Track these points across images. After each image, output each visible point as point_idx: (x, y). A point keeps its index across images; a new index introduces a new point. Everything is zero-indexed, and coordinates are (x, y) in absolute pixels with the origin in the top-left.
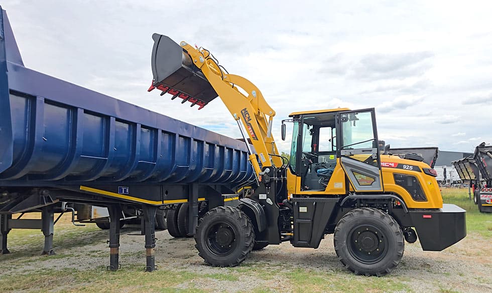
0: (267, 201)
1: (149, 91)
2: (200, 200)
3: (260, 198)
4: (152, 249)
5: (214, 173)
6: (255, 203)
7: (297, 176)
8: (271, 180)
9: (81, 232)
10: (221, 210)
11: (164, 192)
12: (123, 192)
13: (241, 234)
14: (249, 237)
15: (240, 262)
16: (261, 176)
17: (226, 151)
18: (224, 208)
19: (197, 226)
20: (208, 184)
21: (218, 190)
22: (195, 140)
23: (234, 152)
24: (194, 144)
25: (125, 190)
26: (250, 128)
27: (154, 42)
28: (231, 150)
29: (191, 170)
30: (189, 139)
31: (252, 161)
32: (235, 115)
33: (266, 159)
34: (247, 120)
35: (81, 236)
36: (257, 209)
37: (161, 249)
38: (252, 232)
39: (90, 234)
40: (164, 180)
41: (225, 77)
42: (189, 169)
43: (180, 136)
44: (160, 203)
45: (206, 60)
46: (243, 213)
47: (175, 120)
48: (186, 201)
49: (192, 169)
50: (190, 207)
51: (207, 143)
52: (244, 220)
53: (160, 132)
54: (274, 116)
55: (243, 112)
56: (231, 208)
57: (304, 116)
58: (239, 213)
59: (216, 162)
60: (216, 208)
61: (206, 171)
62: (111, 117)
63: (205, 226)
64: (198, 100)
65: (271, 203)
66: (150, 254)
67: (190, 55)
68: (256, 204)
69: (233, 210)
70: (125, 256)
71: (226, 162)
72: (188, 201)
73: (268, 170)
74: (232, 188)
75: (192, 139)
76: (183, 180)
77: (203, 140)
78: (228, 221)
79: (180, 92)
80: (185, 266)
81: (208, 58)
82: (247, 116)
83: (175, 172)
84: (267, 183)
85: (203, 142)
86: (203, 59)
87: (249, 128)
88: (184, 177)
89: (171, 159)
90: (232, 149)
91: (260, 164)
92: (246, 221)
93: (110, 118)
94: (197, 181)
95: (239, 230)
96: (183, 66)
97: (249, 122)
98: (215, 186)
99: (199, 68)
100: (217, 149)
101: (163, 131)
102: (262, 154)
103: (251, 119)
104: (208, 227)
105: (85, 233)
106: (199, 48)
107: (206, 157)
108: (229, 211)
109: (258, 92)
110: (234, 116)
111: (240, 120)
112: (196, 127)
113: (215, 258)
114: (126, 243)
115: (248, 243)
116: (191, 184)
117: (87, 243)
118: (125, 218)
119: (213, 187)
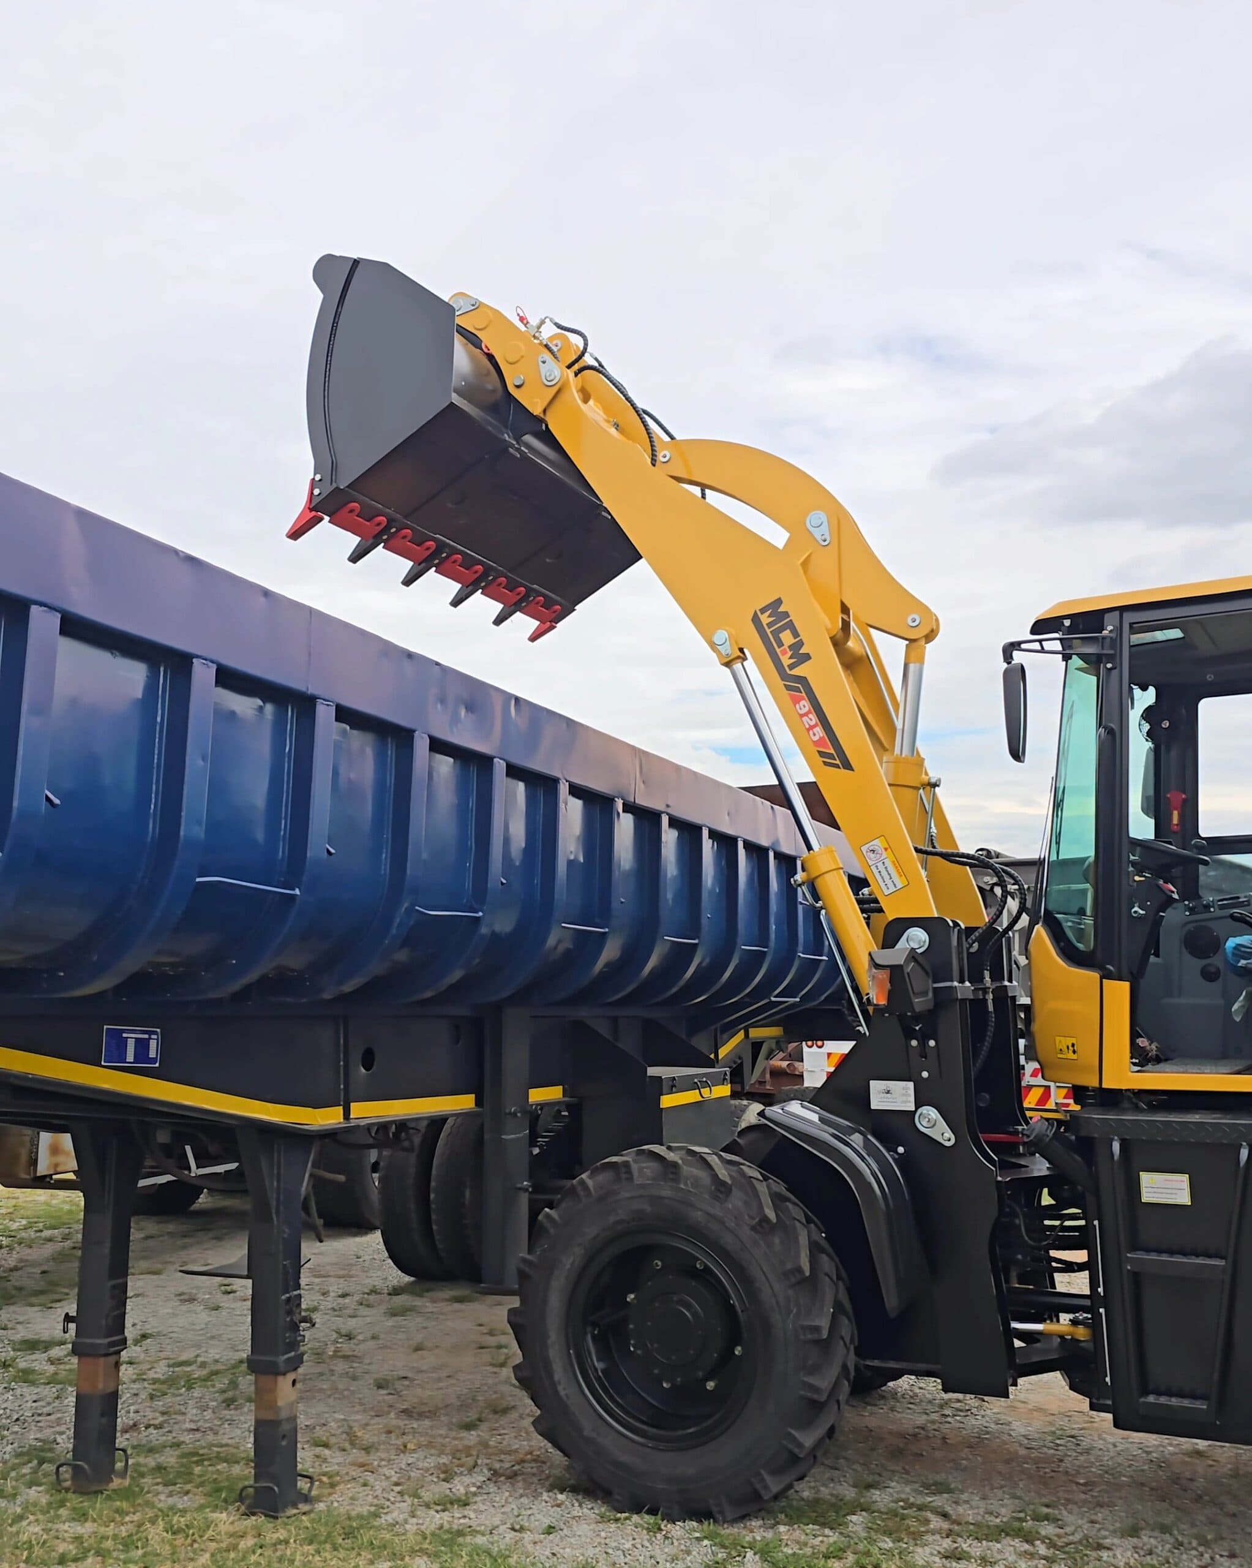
0: (922, 1126)
1: (295, 534)
2: (537, 1095)
3: (875, 1105)
4: (284, 1383)
5: (610, 952)
6: (851, 1131)
7: (1106, 975)
8: (944, 999)
9: (14, 1226)
10: (654, 1165)
11: (356, 1056)
12: (130, 1057)
13: (776, 1318)
14: (825, 1346)
15: (776, 1497)
16: (884, 975)
17: (669, 837)
18: (671, 1156)
19: (523, 1254)
20: (583, 1013)
21: (629, 1043)
22: (514, 772)
23: (708, 846)
24: (510, 796)
25: (142, 1046)
26: (805, 705)
27: (320, 296)
28: (689, 832)
29: (494, 934)
30: (484, 762)
31: (819, 884)
32: (721, 636)
33: (902, 873)
34: (786, 661)
35: (10, 1248)
36: (867, 1168)
37: (346, 1347)
38: (838, 1305)
39: (50, 1240)
40: (348, 988)
41: (663, 455)
42: (484, 930)
43: (438, 746)
44: (328, 1118)
45: (570, 373)
46: (781, 1188)
47: (410, 655)
48: (465, 1102)
49: (498, 928)
50: (487, 1136)
51: (576, 791)
52: (790, 1237)
53: (324, 714)
54: (930, 637)
55: (765, 619)
56: (714, 1160)
57: (1129, 617)
58: (762, 1188)
59: (623, 896)
60: (627, 1156)
61: (568, 944)
62: (34, 609)
63: (570, 1261)
64: (529, 591)
65: (944, 1135)
66: (273, 1406)
67: (491, 357)
68: (857, 1139)
69: (723, 1173)
70: (171, 1381)
71: (670, 896)
72: (478, 1102)
73: (917, 938)
74: (692, 1031)
75: (500, 766)
76: (453, 987)
77: (556, 773)
78: (697, 1233)
79: (441, 547)
80: (459, 1487)
81: (578, 365)
82: (787, 637)
83: (408, 941)
84: (917, 1018)
85: (556, 781)
86: (553, 370)
87: (796, 701)
88: (457, 975)
89: (385, 868)
90: (698, 829)
91: (869, 907)
92: (803, 1240)
93: (28, 609)
94: (522, 997)
95: (766, 1294)
96: (456, 399)
97: (796, 672)
98: (615, 1020)
99: (537, 411)
100: (625, 826)
101: (344, 714)
102: (878, 844)
103: (807, 657)
104: (585, 1268)
105: (32, 1233)
106: (534, 322)
107: (570, 863)
108: (703, 1175)
109: (841, 520)
110: (713, 646)
111: (750, 664)
112: (517, 699)
113: (624, 1458)
114: (192, 1300)
115: (824, 1382)
116: (498, 1008)
117: (20, 1289)
118: (195, 1171)
119: (603, 1029)
